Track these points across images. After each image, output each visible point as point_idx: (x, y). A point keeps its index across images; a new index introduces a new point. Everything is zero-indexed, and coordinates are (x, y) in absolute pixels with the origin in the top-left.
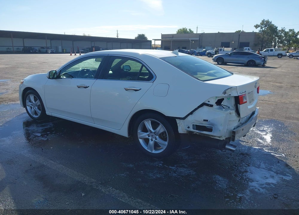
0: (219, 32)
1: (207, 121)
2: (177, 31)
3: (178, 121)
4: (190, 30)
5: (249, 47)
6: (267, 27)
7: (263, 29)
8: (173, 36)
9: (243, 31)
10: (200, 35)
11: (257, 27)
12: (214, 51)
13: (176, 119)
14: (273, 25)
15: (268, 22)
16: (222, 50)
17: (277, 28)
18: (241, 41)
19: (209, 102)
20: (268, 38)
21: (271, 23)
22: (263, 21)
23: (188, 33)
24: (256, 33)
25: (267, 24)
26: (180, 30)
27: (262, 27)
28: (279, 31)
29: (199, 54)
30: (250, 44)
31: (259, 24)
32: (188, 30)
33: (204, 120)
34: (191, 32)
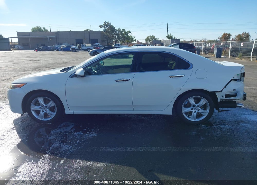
0: (71, 31)
1: (235, 90)
2: (32, 29)
3: (217, 94)
4: (44, 28)
5: (98, 43)
6: (108, 27)
7: (106, 28)
8: (30, 34)
9: (90, 30)
10: (56, 34)
11: (101, 27)
12: (78, 47)
13: (216, 93)
14: (112, 26)
15: (108, 23)
16: (84, 46)
17: (115, 28)
18: (91, 38)
19: (234, 78)
20: (111, 36)
21: (110, 24)
22: (105, 22)
23: (42, 31)
24: (101, 31)
25: (107, 25)
26: (35, 28)
27: (105, 27)
28: (117, 30)
29: (62, 50)
30: (99, 40)
31: (102, 25)
32: (42, 29)
33: (233, 90)
34: (46, 30)
